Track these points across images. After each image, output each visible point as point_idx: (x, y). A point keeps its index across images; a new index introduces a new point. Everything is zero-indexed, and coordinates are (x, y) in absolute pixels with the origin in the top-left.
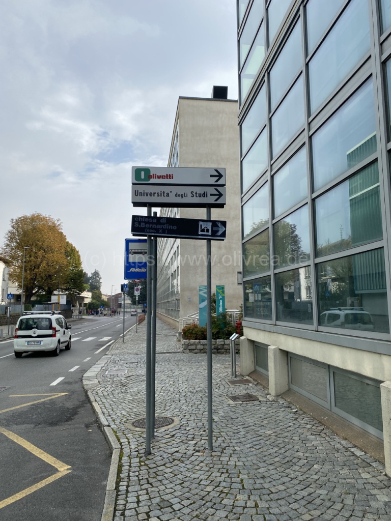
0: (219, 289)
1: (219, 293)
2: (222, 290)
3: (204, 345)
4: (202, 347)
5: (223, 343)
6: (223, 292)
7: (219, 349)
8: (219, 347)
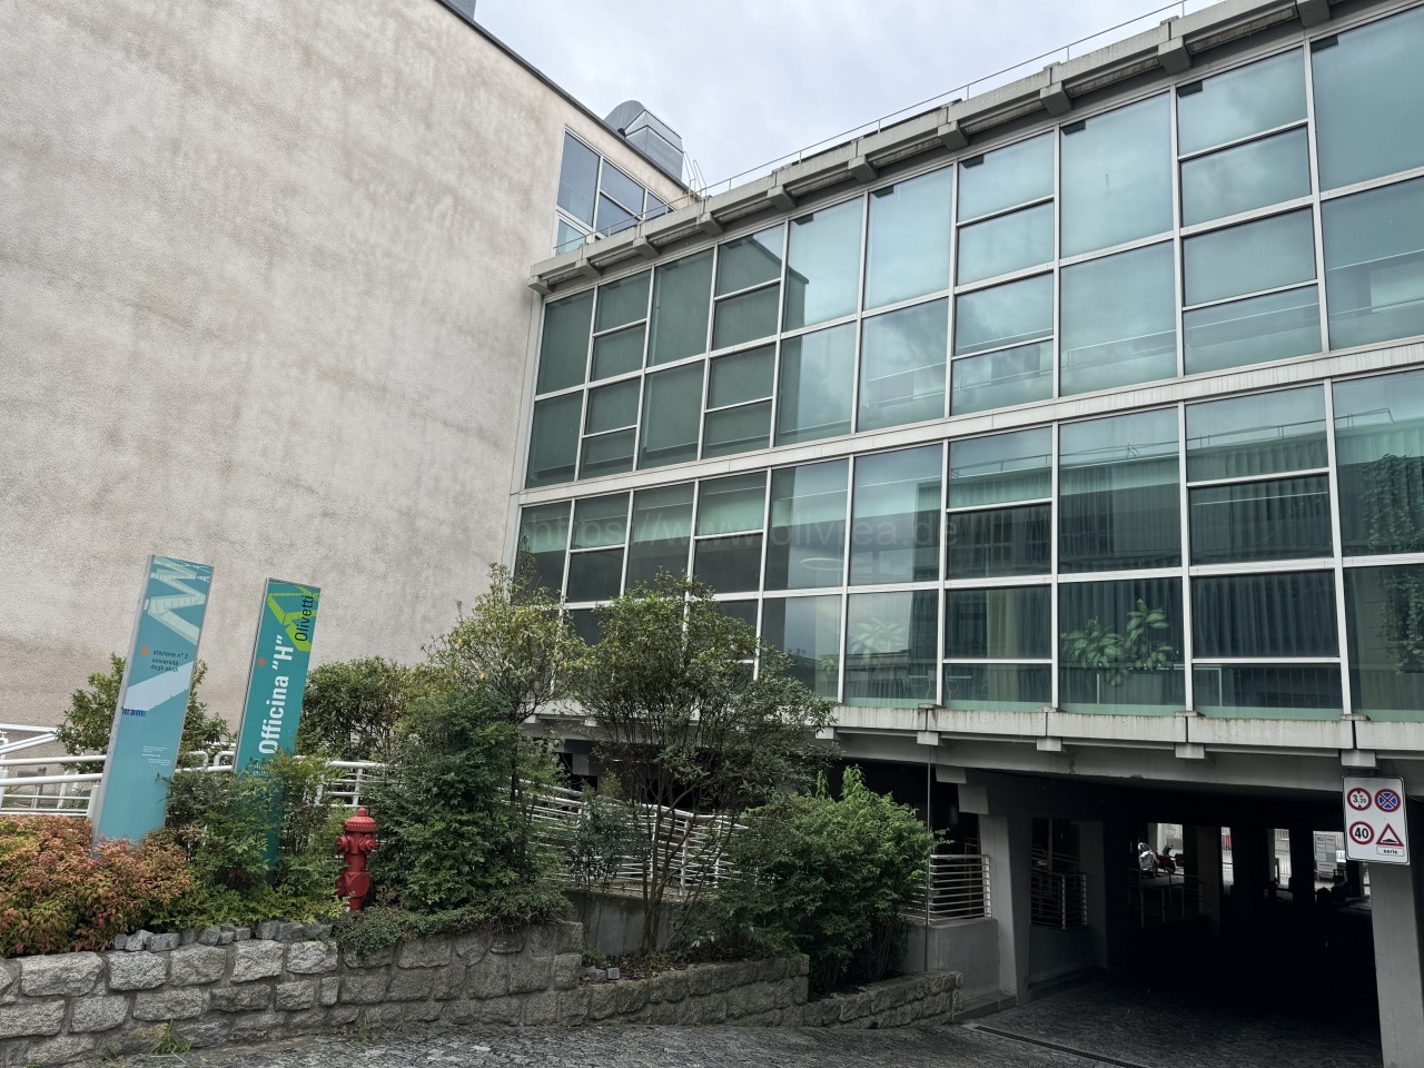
0: (287, 605)
1: (282, 629)
2: (299, 615)
3: (130, 993)
4: (116, 1009)
5: (274, 967)
6: (306, 628)
7: (243, 1012)
8: (245, 997)
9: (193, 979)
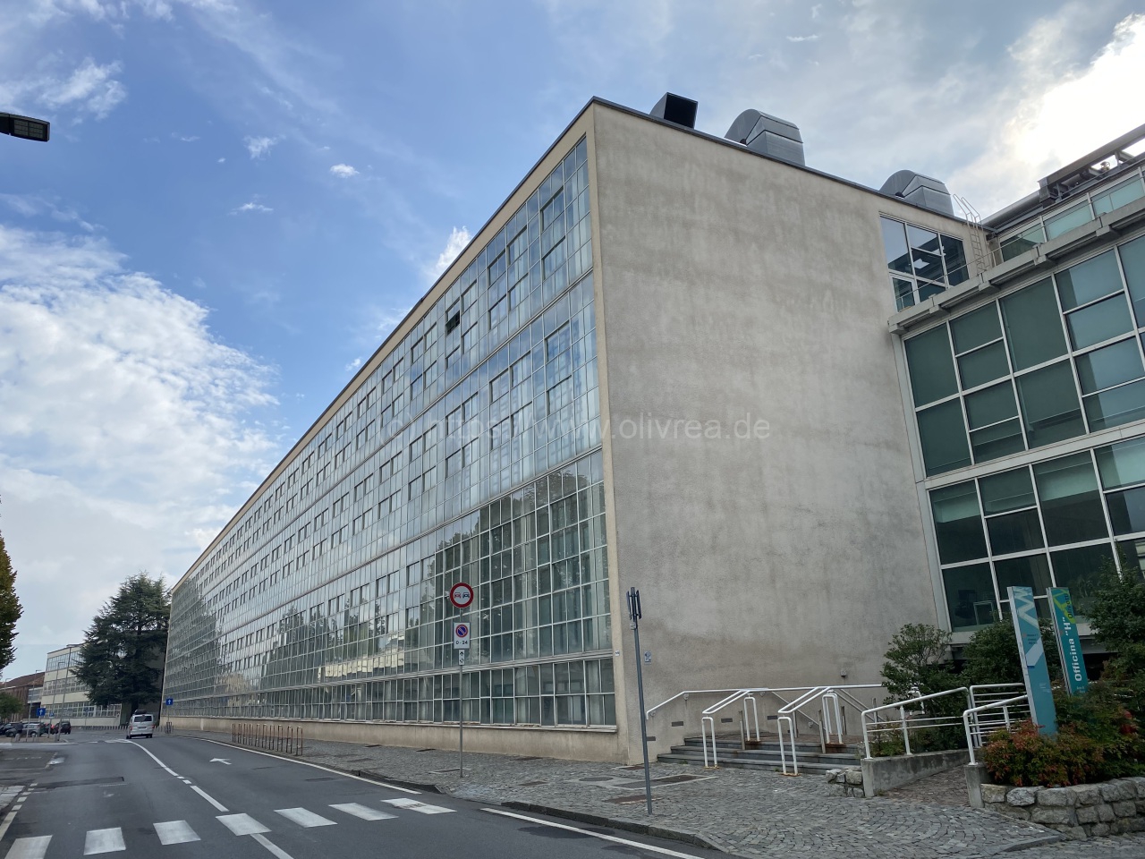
9: (1128, 796)
